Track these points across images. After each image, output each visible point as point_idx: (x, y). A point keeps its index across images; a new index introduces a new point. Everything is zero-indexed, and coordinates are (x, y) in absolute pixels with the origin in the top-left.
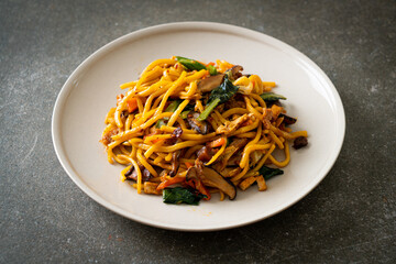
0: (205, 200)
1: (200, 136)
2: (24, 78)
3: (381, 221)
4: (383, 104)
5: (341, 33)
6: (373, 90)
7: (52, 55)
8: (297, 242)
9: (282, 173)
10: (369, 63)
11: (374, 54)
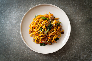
0: (47, 45)
1: (45, 36)
2: (14, 14)
3: (74, 47)
4: (77, 21)
5: (72, 2)
6: (76, 18)
7: (18, 8)
8: (61, 51)
9: (59, 39)
10: (76, 11)
11: (77, 8)
